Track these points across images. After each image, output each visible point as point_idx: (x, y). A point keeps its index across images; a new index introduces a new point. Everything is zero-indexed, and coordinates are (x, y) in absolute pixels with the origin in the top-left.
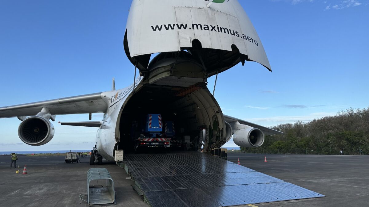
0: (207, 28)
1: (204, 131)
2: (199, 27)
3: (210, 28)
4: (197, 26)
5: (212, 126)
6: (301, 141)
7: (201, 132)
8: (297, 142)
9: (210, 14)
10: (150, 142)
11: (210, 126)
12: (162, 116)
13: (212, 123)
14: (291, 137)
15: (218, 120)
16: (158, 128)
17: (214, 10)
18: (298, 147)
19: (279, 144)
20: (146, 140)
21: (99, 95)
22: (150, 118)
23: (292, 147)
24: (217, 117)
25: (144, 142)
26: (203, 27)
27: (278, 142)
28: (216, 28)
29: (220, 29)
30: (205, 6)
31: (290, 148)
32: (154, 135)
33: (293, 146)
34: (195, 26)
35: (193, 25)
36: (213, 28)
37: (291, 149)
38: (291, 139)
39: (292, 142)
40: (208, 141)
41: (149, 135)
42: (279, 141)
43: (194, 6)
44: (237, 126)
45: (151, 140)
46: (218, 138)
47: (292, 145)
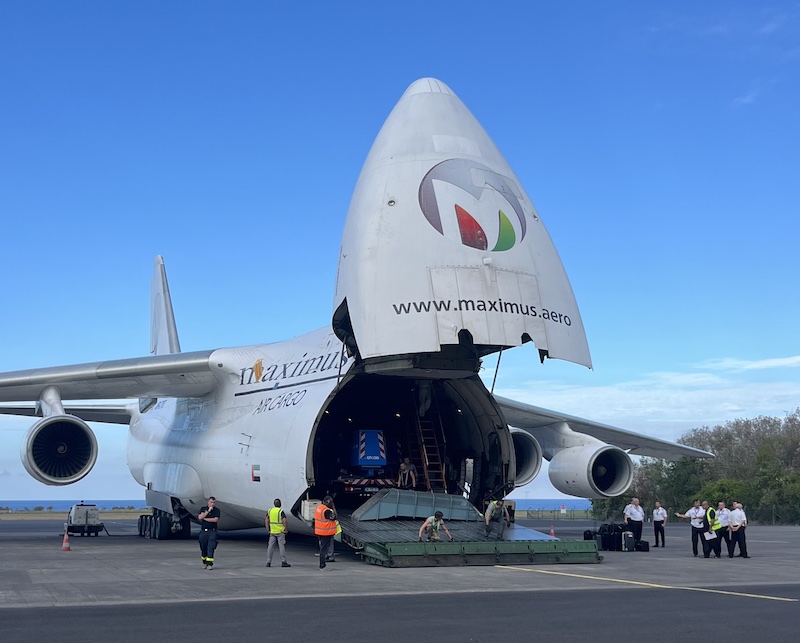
0: (482, 306)
1: (470, 462)
2: (470, 304)
3: (488, 306)
4: (467, 303)
5: (488, 455)
6: (794, 481)
7: (463, 464)
8: (780, 485)
9: (488, 277)
10: (363, 487)
11: (483, 453)
12: (384, 436)
13: (488, 448)
14: (765, 466)
15: (499, 443)
16: (377, 458)
17: (496, 269)
18: (782, 502)
19: (723, 491)
20: (356, 482)
21: (205, 360)
22: (363, 438)
23: (763, 500)
24: (498, 437)
25: (350, 485)
26: (476, 305)
27: (719, 482)
28: (497, 306)
29: (505, 306)
30: (480, 263)
31: (757, 505)
32: (371, 473)
33: (768, 496)
34: (463, 304)
35: (460, 302)
36: (493, 306)
37: (759, 508)
38: (764, 474)
39: (765, 484)
40: (478, 486)
41: (360, 472)
42: (723, 480)
43: (462, 265)
44: (563, 437)
45: (365, 481)
46: (498, 480)
47: (763, 495)
